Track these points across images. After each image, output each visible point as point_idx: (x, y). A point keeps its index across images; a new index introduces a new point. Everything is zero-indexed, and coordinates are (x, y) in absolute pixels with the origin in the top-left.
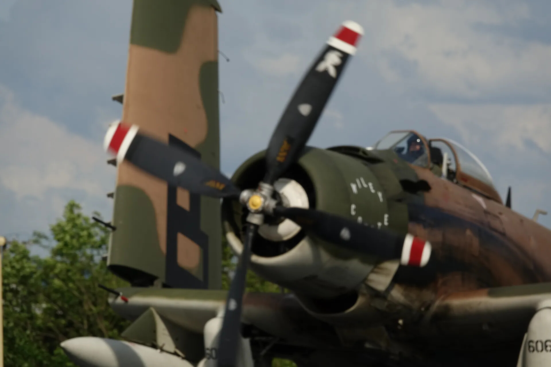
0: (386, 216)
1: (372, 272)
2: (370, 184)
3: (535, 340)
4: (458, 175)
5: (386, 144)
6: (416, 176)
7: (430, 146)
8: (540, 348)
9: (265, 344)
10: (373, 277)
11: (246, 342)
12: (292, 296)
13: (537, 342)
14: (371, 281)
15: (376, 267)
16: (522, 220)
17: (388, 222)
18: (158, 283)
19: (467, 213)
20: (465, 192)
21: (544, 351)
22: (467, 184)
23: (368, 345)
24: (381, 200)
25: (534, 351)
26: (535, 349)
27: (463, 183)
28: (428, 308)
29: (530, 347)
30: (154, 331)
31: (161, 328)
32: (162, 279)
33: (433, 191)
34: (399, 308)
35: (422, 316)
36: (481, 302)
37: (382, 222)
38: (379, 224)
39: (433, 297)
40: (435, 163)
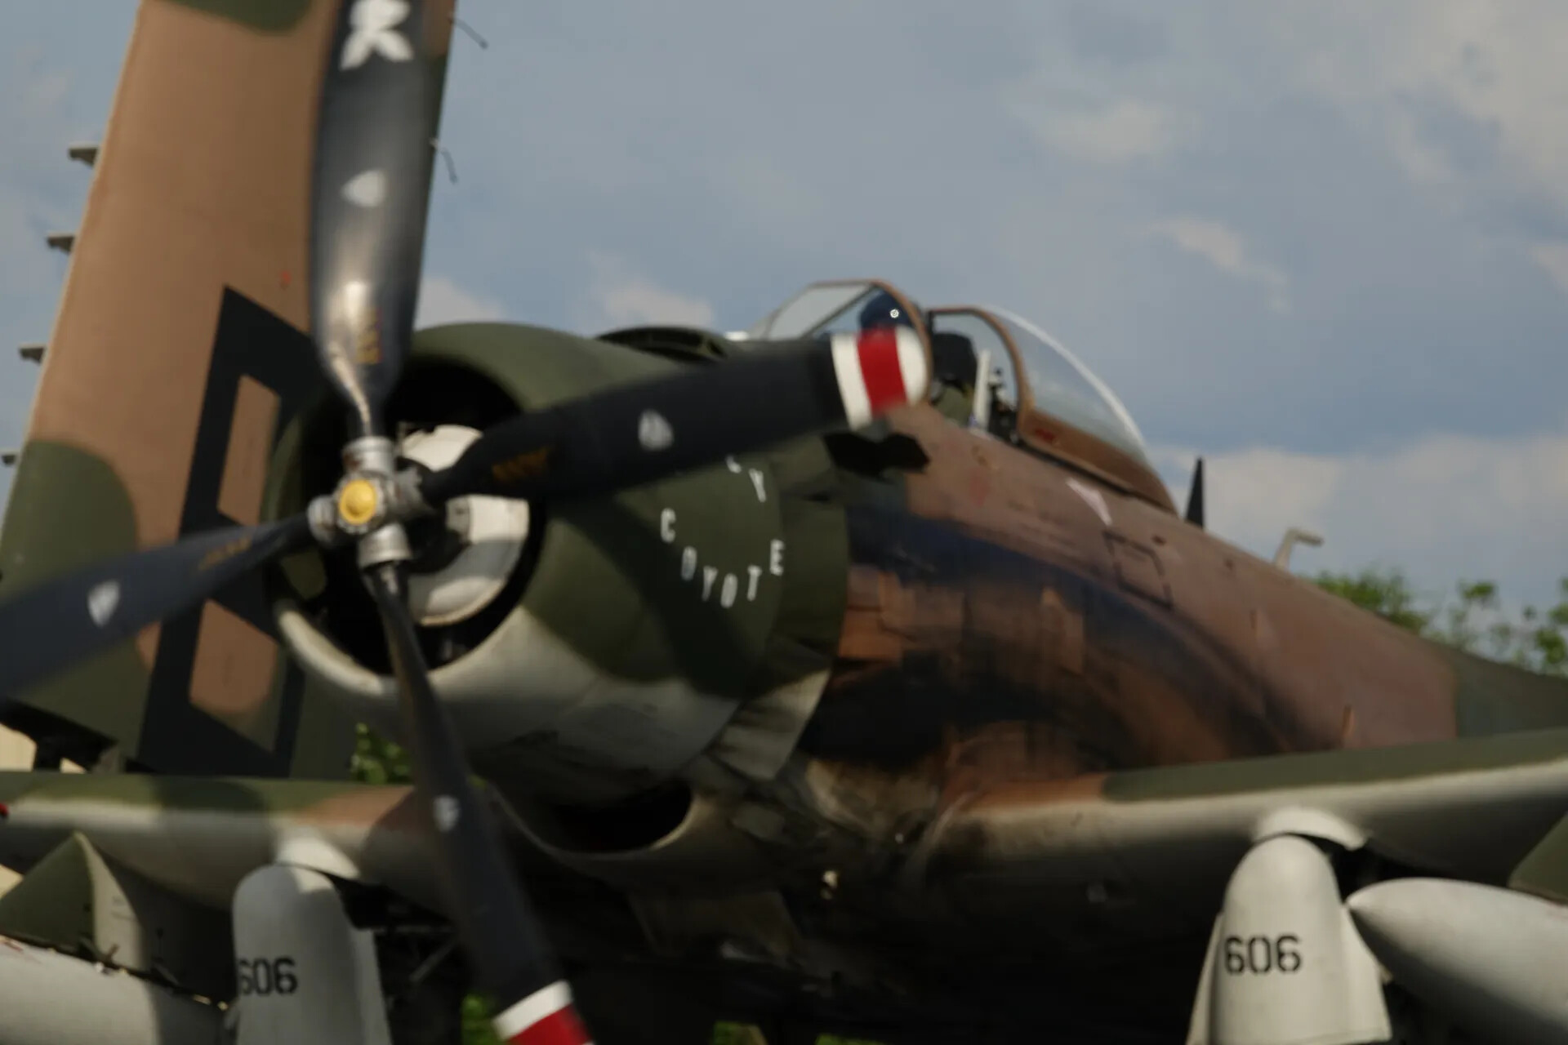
0: (777, 546)
1: (736, 722)
3: (1246, 936)
4: (1022, 418)
5: (794, 324)
6: (883, 422)
8: (1260, 958)
9: (427, 947)
10: (738, 737)
11: (364, 941)
13: (1252, 941)
14: (731, 750)
15: (746, 706)
16: (1231, 561)
17: (781, 563)
18: (111, 758)
19: (1045, 539)
20: (1045, 474)
21: (1275, 971)
22: (1054, 449)
23: (730, 952)
24: (761, 495)
25: (1241, 969)
26: (1247, 964)
27: (1040, 445)
28: (916, 834)
29: (1229, 956)
30: (86, 907)
31: (108, 894)
32: (128, 744)
33: (933, 468)
34: (823, 834)
35: (897, 860)
36: (1079, 817)
37: (765, 564)
38: (755, 572)
39: (932, 799)
40: (947, 383)
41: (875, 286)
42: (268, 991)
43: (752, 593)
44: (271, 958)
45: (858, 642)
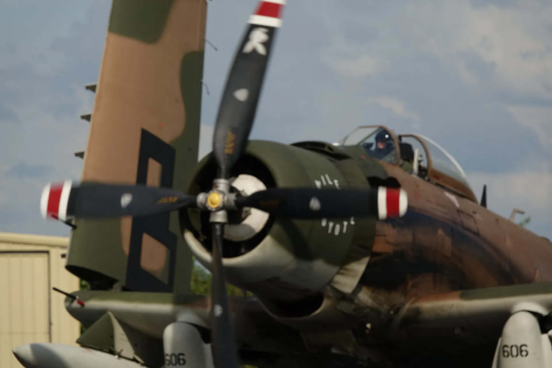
1: (338, 273)
2: (336, 182)
3: (510, 345)
4: (429, 172)
5: (353, 140)
6: (385, 173)
7: (400, 142)
8: (514, 353)
10: (339, 278)
11: (208, 348)
12: (255, 299)
13: (512, 346)
14: (336, 283)
15: (341, 268)
16: (498, 220)
17: (355, 220)
18: (117, 286)
19: (438, 212)
20: (437, 190)
21: (519, 356)
22: (440, 182)
23: (334, 351)
25: (508, 356)
26: (510, 354)
27: (435, 181)
28: (397, 311)
29: (504, 352)
30: (111, 336)
31: (119, 332)
32: (122, 281)
34: (367, 311)
35: (391, 320)
36: (452, 305)
37: (349, 221)
38: (345, 223)
39: (403, 299)
40: (405, 160)
41: (381, 127)
42: (175, 364)
43: (345, 230)
44: (177, 354)
45: (379, 247)
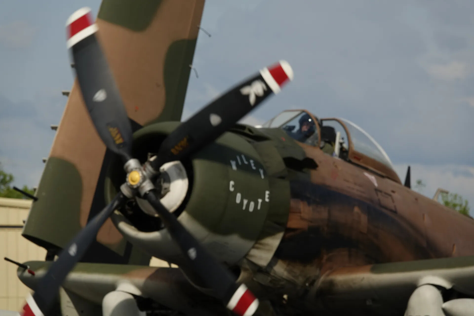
0: (267, 192)
1: (253, 247)
2: (251, 161)
4: (350, 153)
6: (304, 153)
7: (321, 125)
10: (254, 252)
14: (252, 256)
15: (256, 243)
16: (418, 198)
17: (269, 198)
20: (357, 170)
22: (360, 163)
24: (263, 177)
27: (355, 161)
28: (312, 283)
31: (66, 300)
33: (318, 169)
34: (283, 283)
35: (306, 291)
36: (363, 278)
37: (263, 198)
38: (260, 201)
39: (317, 272)
40: (326, 142)
41: (303, 111)
43: (259, 207)
45: (293, 223)
